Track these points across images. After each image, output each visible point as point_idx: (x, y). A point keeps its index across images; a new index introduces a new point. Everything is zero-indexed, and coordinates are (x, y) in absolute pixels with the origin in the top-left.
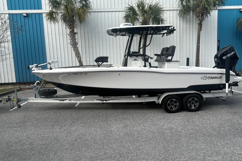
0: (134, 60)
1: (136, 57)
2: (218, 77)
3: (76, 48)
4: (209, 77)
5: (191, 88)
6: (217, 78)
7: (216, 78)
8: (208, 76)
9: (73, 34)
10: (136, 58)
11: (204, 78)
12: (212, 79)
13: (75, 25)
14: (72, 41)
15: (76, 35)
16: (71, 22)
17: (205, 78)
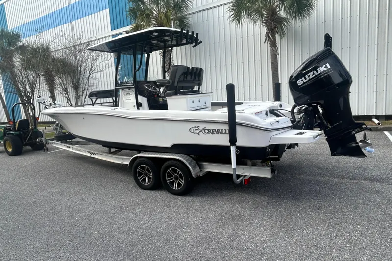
0: (127, 93)
2: (224, 132)
4: (204, 129)
5: (177, 148)
6: (222, 133)
7: (218, 132)
8: (202, 126)
11: (195, 132)
12: (212, 134)
17: (197, 132)
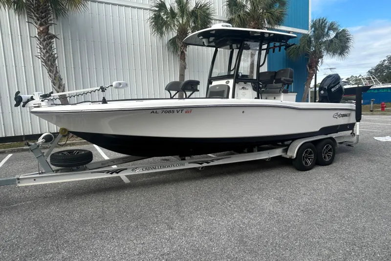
0: (242, 88)
1: (245, 83)
3: (55, 68)
4: (340, 115)
6: (347, 116)
7: (345, 115)
8: (339, 112)
9: (46, 38)
10: (245, 86)
12: (343, 117)
13: (51, 20)
14: (45, 51)
15: (54, 40)
16: (43, 11)
17: (336, 116)
